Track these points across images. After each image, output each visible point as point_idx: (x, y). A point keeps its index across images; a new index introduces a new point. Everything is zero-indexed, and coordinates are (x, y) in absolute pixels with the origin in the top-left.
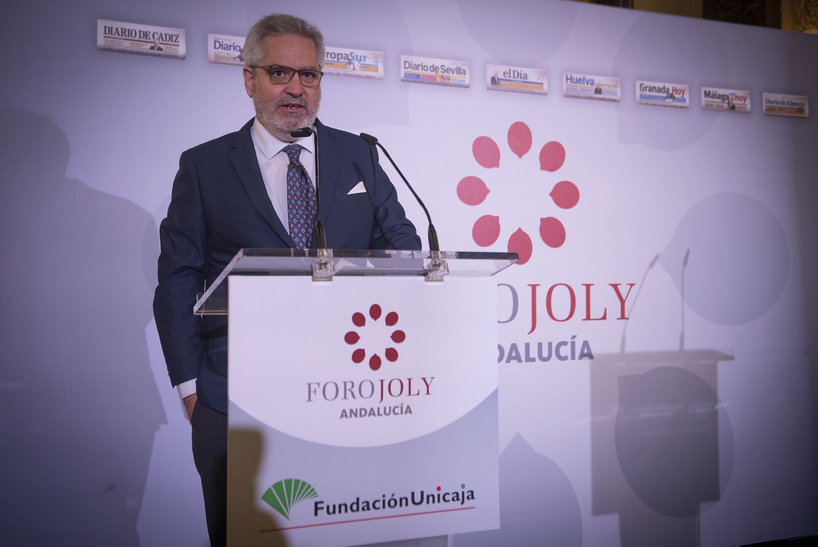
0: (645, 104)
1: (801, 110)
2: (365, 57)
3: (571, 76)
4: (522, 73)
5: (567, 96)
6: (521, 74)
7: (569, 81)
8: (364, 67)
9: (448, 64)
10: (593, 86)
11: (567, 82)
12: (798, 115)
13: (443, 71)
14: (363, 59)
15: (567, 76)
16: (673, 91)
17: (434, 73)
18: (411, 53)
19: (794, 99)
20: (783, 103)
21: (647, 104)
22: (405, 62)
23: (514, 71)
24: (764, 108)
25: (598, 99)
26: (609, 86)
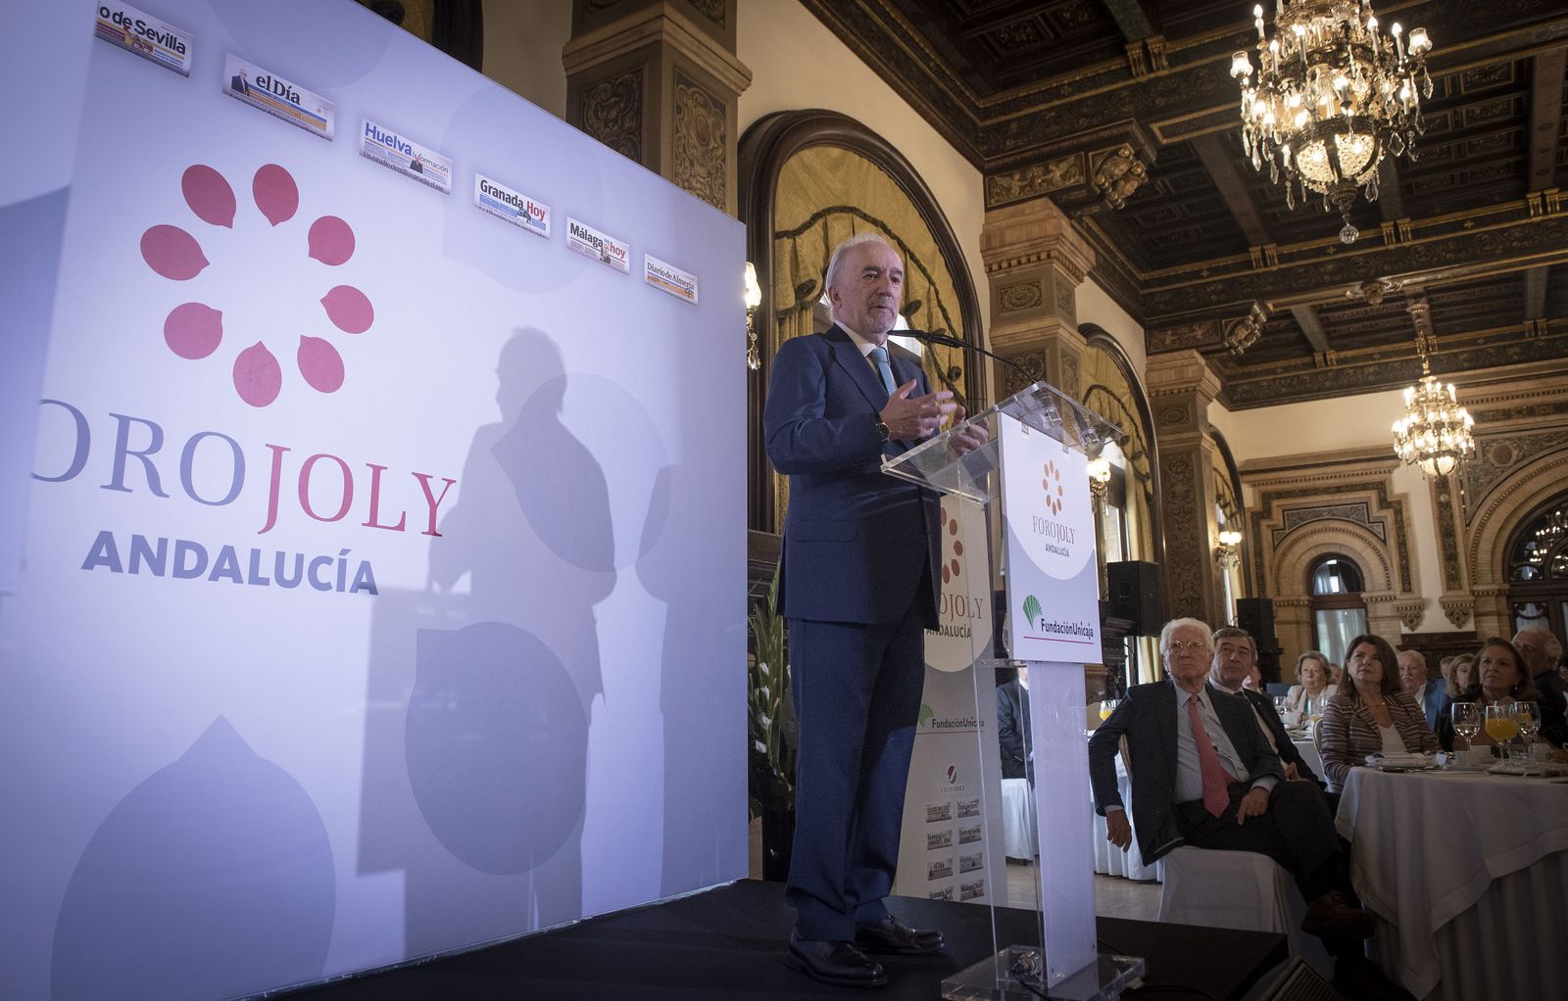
0: (486, 210)
1: (689, 293)
3: (375, 128)
4: (291, 91)
5: (365, 155)
6: (288, 92)
7: (371, 134)
9: (151, 23)
11: (367, 134)
12: (684, 296)
13: (139, 29)
15: (368, 125)
16: (528, 207)
17: (122, 27)
19: (682, 275)
20: (669, 276)
21: (489, 211)
23: (277, 83)
24: (645, 273)
26: (435, 166)
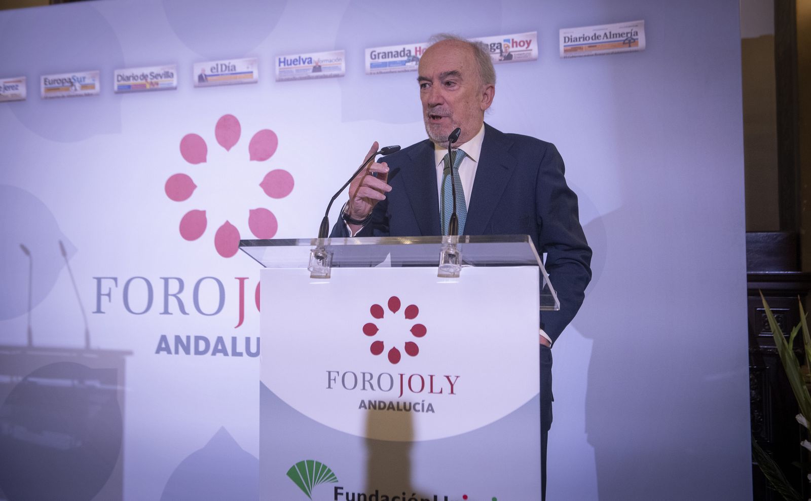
0: (378, 73)
1: (630, 42)
2: (84, 78)
3: (285, 59)
4: (231, 65)
5: (280, 80)
6: (229, 67)
7: (282, 65)
8: (84, 87)
9: (157, 70)
10: (310, 65)
11: (280, 65)
12: (627, 49)
13: (152, 77)
14: (82, 80)
15: (280, 59)
16: (416, 51)
17: (144, 81)
18: (123, 67)
19: (615, 28)
20: (596, 37)
21: (381, 73)
22: (118, 76)
23: (222, 65)
24: (562, 48)
25: (317, 77)
26: (331, 61)
